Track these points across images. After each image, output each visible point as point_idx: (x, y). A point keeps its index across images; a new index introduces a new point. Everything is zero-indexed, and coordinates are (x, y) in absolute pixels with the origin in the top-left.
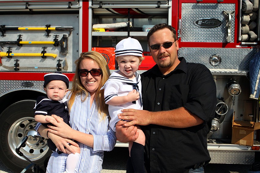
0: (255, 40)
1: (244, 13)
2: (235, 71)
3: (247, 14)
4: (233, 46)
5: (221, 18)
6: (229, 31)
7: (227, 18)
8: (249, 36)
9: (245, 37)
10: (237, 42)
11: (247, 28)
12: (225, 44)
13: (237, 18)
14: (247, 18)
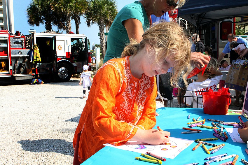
0: (30, 47)
1: (27, 40)
2: (26, 55)
3: (28, 41)
4: (24, 49)
5: (21, 41)
6: (23, 45)
7: (22, 41)
8: (28, 46)
9: (27, 46)
10: (25, 48)
11: (28, 44)
12: (22, 48)
13: (25, 41)
14: (27, 42)
